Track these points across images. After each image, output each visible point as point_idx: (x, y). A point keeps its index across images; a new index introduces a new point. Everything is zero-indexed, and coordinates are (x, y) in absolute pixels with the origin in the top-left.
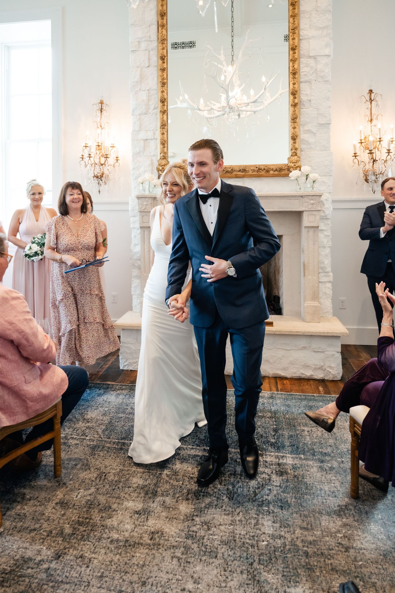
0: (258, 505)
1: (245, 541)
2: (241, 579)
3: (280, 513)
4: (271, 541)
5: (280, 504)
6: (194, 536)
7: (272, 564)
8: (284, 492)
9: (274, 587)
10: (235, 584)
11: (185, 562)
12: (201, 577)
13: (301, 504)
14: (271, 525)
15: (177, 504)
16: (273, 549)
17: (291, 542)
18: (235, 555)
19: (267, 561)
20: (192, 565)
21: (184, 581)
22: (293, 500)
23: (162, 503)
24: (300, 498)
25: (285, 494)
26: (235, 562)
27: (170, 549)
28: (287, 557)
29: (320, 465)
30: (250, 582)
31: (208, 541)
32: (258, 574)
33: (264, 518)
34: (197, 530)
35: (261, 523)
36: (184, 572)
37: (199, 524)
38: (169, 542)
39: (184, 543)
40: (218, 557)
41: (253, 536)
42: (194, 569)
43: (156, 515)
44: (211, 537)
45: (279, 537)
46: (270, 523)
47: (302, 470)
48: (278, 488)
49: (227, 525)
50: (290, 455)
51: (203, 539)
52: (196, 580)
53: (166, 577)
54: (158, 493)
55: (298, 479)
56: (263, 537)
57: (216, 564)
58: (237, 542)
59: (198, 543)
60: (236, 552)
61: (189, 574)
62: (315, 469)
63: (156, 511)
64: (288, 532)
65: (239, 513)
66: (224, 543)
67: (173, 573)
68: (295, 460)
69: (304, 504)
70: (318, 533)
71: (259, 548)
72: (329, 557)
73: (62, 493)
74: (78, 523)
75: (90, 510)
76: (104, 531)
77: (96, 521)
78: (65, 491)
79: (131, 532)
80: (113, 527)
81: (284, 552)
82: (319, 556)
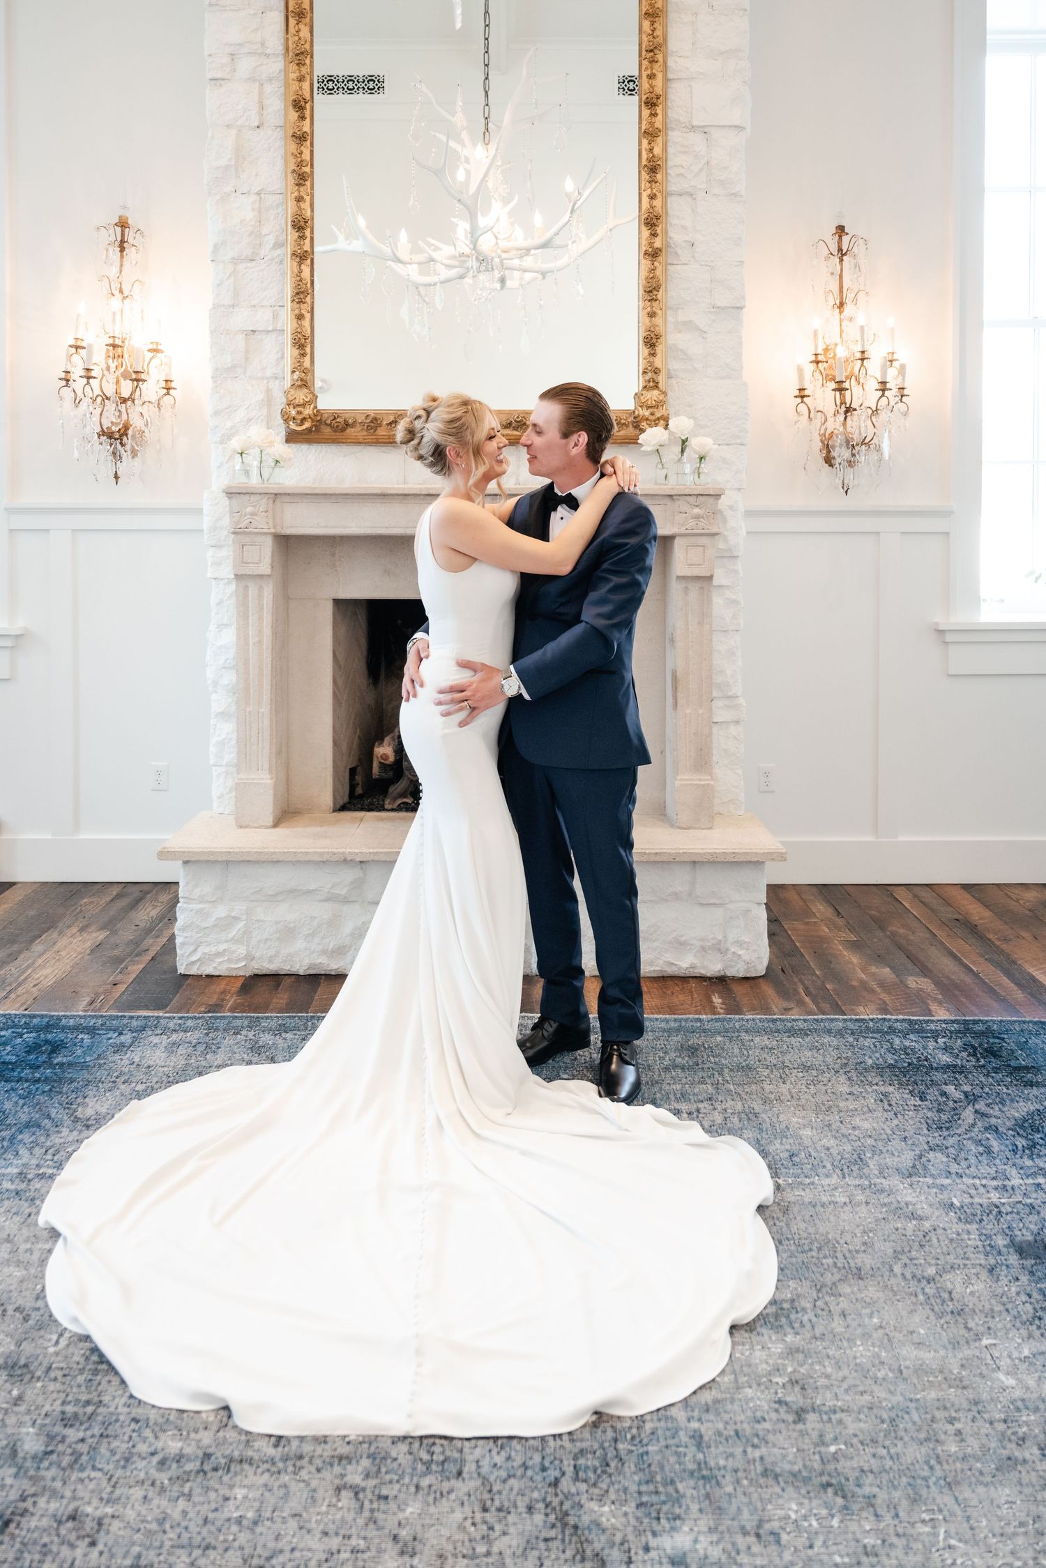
2: (528, 1528)
7: (610, 1475)
9: (618, 1538)
10: (514, 1543)
11: (375, 1499)
12: (419, 1536)
18: (510, 1464)
19: (595, 1471)
20: (393, 1506)
21: (373, 1552)
26: (512, 1481)
27: (332, 1465)
28: (647, 1453)
30: (552, 1533)
32: (573, 1507)
36: (371, 1526)
38: (327, 1447)
39: (370, 1444)
40: (465, 1475)
42: (401, 1516)
52: (406, 1545)
53: (322, 1547)
57: (461, 1494)
60: (513, 1454)
61: (387, 1531)
67: (342, 1532)
70: (726, 1379)
71: (575, 1437)
72: (756, 1441)
73: (12, 1336)
74: (62, 1420)
75: (99, 1378)
76: (139, 1436)
77: (116, 1408)
78: (20, 1330)
79: (218, 1431)
80: (164, 1420)
81: (641, 1442)
82: (730, 1441)
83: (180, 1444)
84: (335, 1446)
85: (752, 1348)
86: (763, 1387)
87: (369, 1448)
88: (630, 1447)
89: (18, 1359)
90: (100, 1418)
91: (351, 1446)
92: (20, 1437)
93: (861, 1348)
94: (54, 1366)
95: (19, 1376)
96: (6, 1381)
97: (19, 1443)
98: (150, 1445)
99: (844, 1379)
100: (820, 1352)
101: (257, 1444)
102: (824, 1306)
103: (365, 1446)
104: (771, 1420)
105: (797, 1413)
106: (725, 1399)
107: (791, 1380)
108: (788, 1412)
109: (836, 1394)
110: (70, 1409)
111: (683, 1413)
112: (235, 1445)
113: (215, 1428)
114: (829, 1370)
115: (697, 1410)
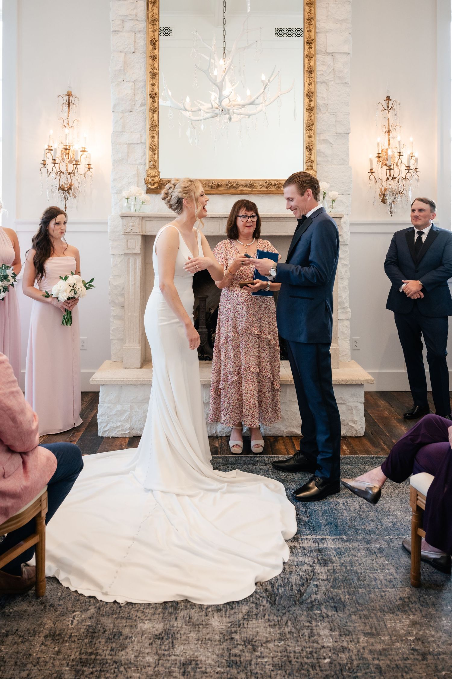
0: (308, 608)
1: (303, 661)
3: (336, 615)
4: (334, 657)
5: (333, 604)
6: (239, 662)
8: (333, 587)
13: (357, 601)
14: (328, 634)
15: (207, 618)
16: (338, 667)
17: (358, 655)
22: (347, 597)
23: (187, 619)
24: (354, 594)
25: (336, 590)
28: (357, 676)
29: (367, 546)
31: (258, 667)
33: (318, 626)
34: (240, 653)
35: (316, 633)
37: (240, 645)
38: (207, 675)
39: (227, 673)
41: (311, 653)
43: (183, 638)
44: (259, 660)
45: (342, 650)
46: (327, 632)
47: (348, 556)
48: (326, 582)
49: (276, 641)
50: (329, 537)
51: (250, 664)
54: (180, 605)
55: (346, 568)
56: (323, 653)
58: (293, 663)
59: (245, 671)
62: (363, 552)
63: (182, 632)
64: (351, 641)
65: (287, 622)
66: (277, 667)
68: (337, 543)
69: (361, 601)
70: (386, 638)
71: (322, 669)
72: (406, 669)
73: (51, 620)
74: (81, 663)
75: (94, 640)
76: (118, 670)
77: (105, 656)
78: (54, 616)
79: (155, 667)
80: (129, 662)
81: (353, 671)
82: (394, 670)
83: (138, 675)
84: (211, 674)
85: (395, 622)
86: (404, 642)
87: (227, 675)
88: (348, 674)
89: (55, 631)
90: (98, 661)
91: (218, 674)
92: (62, 672)
93: (445, 622)
94: (73, 634)
95: (57, 640)
96: (51, 643)
97: (62, 675)
98: (124, 676)
99: (441, 637)
100: (427, 624)
101: (174, 674)
102: (424, 600)
103: (226, 674)
104: (411, 659)
105: (422, 655)
106: (388, 648)
107: (416, 638)
108: (418, 655)
109: (438, 645)
110: (83, 657)
111: (370, 656)
112: (164, 675)
113: (153, 666)
114: (433, 633)
115: (376, 654)
